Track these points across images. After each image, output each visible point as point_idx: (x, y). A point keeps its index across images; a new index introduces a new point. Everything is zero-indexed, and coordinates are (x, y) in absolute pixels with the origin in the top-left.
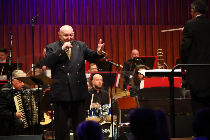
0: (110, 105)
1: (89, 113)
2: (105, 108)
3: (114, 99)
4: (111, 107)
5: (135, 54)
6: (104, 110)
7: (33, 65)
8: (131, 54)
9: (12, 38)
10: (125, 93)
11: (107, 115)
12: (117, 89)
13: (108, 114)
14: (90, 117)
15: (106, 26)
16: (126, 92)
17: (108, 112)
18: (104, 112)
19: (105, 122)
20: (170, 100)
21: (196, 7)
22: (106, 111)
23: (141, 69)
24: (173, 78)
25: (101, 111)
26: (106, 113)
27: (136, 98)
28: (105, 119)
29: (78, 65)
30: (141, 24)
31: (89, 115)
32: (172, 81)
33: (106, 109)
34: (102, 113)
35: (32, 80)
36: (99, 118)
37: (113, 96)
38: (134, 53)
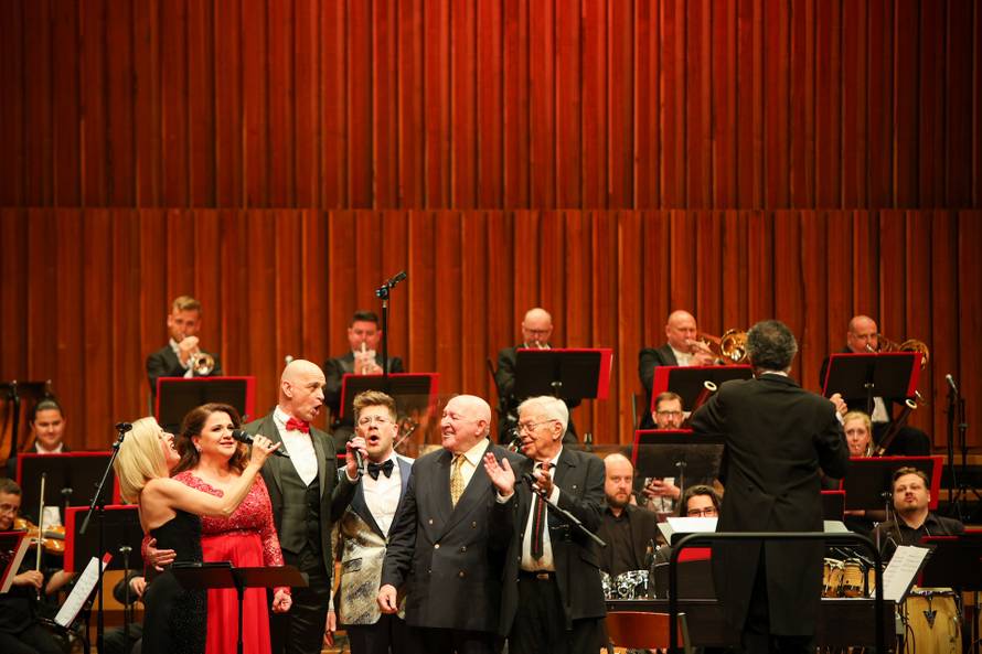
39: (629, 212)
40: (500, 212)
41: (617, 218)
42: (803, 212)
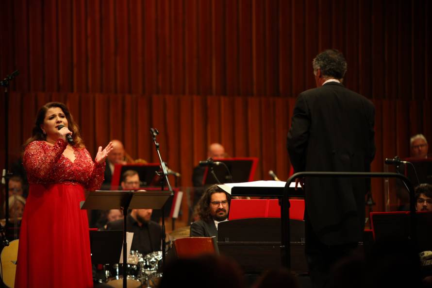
0: (160, 253)
1: (118, 270)
2: (151, 260)
3: (169, 243)
4: (162, 258)
6: (148, 264)
7: (4, 171)
11: (154, 274)
12: (177, 224)
13: (156, 271)
14: (119, 278)
15: (155, 97)
17: (156, 268)
18: (148, 269)
20: (282, 245)
21: (322, 65)
22: (152, 265)
24: (288, 201)
25: (142, 265)
26: (153, 271)
31: (118, 273)
32: (285, 207)
33: (153, 261)
34: (145, 271)
36: (138, 280)
37: (167, 236)
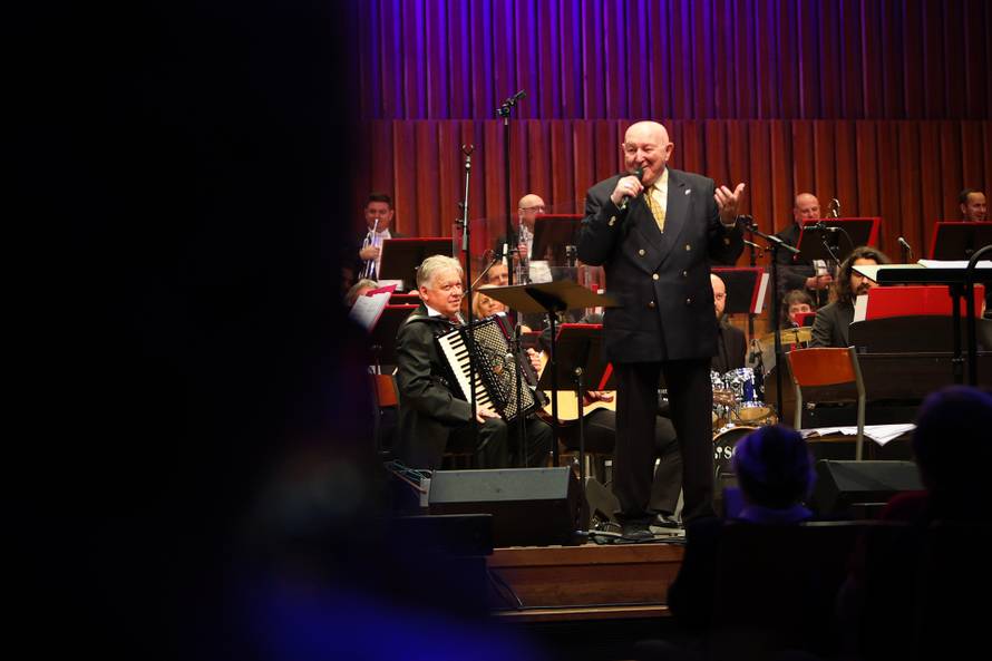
5: (807, 211)
8: (795, 210)
9: (468, 165)
10: (794, 335)
13: (741, 399)
15: (710, 123)
16: (796, 332)
19: (732, 426)
20: (956, 357)
23: (862, 260)
27: (849, 351)
28: (735, 418)
29: (688, 248)
30: (820, 118)
33: (735, 383)
35: (532, 296)
38: (804, 208)
39: (582, 121)
40: (470, 122)
41: (572, 126)
42: (729, 121)
